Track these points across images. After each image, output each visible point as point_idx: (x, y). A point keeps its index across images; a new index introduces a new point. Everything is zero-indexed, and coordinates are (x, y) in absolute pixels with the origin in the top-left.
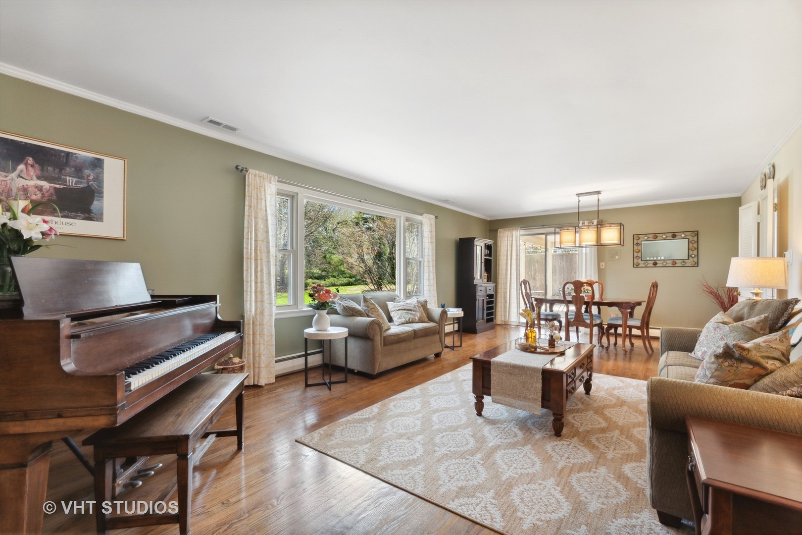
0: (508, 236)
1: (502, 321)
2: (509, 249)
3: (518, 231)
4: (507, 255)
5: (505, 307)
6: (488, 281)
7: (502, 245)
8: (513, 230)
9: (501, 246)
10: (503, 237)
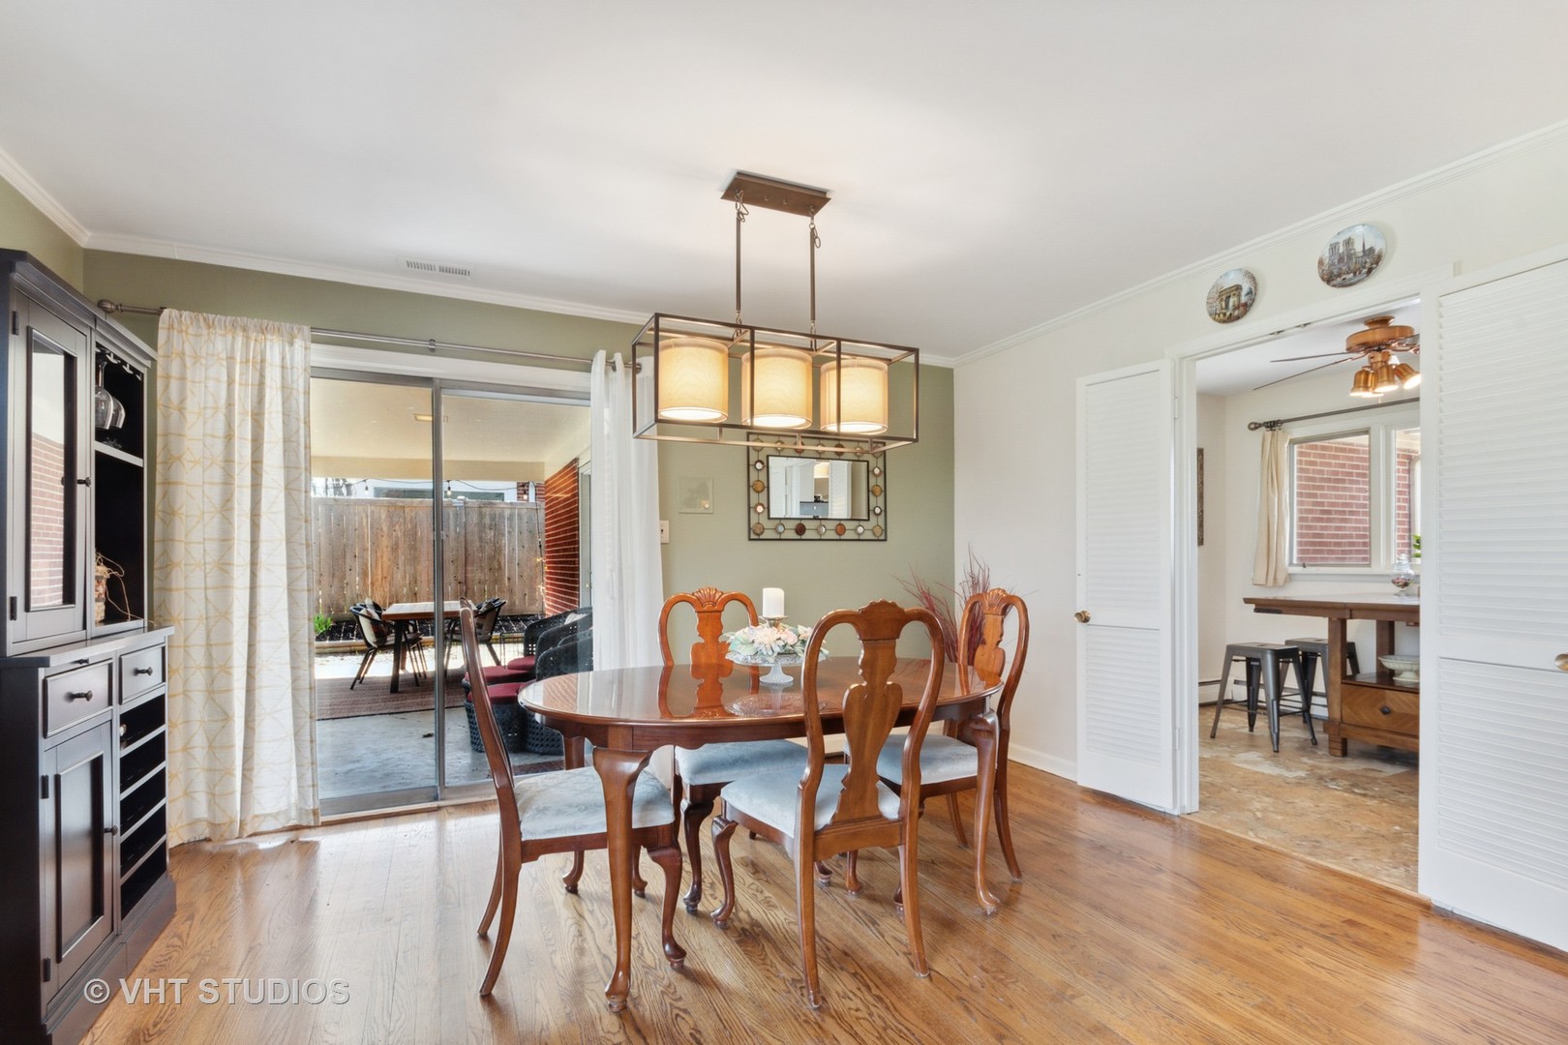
0: (231, 358)
1: (193, 823)
2: (244, 430)
3: (299, 343)
4: (228, 461)
5: (217, 745)
6: (112, 616)
7: (191, 405)
8: (263, 331)
9: (181, 410)
10: (196, 358)
